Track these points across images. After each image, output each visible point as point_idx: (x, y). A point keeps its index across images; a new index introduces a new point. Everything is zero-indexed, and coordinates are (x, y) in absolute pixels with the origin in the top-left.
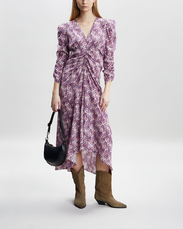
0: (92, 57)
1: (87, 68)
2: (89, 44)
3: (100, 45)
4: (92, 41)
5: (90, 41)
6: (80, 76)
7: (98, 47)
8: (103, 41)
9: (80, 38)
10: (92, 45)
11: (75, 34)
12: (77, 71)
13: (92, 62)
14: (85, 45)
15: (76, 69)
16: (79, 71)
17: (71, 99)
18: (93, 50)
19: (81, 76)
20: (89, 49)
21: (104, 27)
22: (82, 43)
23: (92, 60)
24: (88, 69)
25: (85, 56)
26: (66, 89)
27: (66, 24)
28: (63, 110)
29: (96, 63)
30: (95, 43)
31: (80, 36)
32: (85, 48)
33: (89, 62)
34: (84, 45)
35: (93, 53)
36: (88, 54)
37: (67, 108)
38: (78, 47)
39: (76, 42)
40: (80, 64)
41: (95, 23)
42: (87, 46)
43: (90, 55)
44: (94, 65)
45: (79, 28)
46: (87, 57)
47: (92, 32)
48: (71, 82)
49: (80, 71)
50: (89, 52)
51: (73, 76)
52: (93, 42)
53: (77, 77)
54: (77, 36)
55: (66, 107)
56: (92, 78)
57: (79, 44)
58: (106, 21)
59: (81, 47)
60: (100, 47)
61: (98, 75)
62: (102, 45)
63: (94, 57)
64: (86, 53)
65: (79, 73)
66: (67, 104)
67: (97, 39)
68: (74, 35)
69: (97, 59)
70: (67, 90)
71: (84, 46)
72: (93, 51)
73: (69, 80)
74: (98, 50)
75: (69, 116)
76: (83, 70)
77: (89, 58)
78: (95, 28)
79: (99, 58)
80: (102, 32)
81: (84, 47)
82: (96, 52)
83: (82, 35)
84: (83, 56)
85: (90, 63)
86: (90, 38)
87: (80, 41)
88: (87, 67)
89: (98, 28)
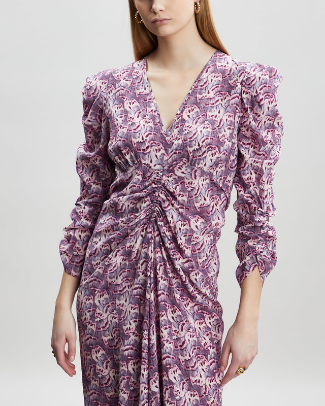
0: (180, 198)
1: (160, 234)
2: (170, 150)
3: (209, 159)
4: (180, 142)
5: (176, 142)
6: (137, 262)
7: (201, 166)
8: (223, 143)
9: (143, 131)
10: (181, 159)
11: (129, 115)
12: (128, 245)
13: (175, 216)
14: (159, 154)
15: (125, 236)
16: (133, 243)
17: (110, 337)
18: (183, 175)
19: (141, 262)
20: (170, 170)
21: (233, 92)
22: (148, 147)
23: (177, 209)
24: (162, 240)
25: (154, 192)
26: (91, 301)
27: (111, 75)
28: (88, 372)
29: (193, 220)
30: (190, 149)
31: (142, 122)
32: (158, 167)
33: (167, 214)
34: (153, 154)
35: (183, 186)
36: (165, 188)
37: (98, 367)
38: (133, 162)
39: (128, 145)
40: (137, 220)
41: (205, 75)
42: (166, 158)
43: (172, 190)
44: (183, 228)
45: (147, 91)
46: (163, 196)
47: (187, 110)
48: (109, 279)
49: (136, 244)
50: (170, 179)
51: (114, 260)
52: (183, 147)
53: (127, 263)
54: (136, 120)
55: (95, 363)
56: (175, 270)
57: (138, 152)
58: (242, 71)
59: (143, 161)
60: (209, 163)
61: (200, 261)
62: (218, 158)
63: (185, 198)
64: (159, 181)
65: (135, 250)
66: (99, 355)
67: (200, 137)
68: (126, 119)
69: (198, 205)
70: (95, 306)
71: (154, 158)
72: (182, 178)
73: (101, 271)
74: (203, 173)
75: (107, 394)
76: (146, 241)
77: (168, 200)
78: (199, 96)
79: (208, 202)
80: (222, 111)
81: (154, 163)
82: (195, 182)
83: (153, 118)
84: (149, 194)
85: (169, 219)
86: (176, 131)
87: (140, 140)
88: (158, 230)
89: (212, 95)
